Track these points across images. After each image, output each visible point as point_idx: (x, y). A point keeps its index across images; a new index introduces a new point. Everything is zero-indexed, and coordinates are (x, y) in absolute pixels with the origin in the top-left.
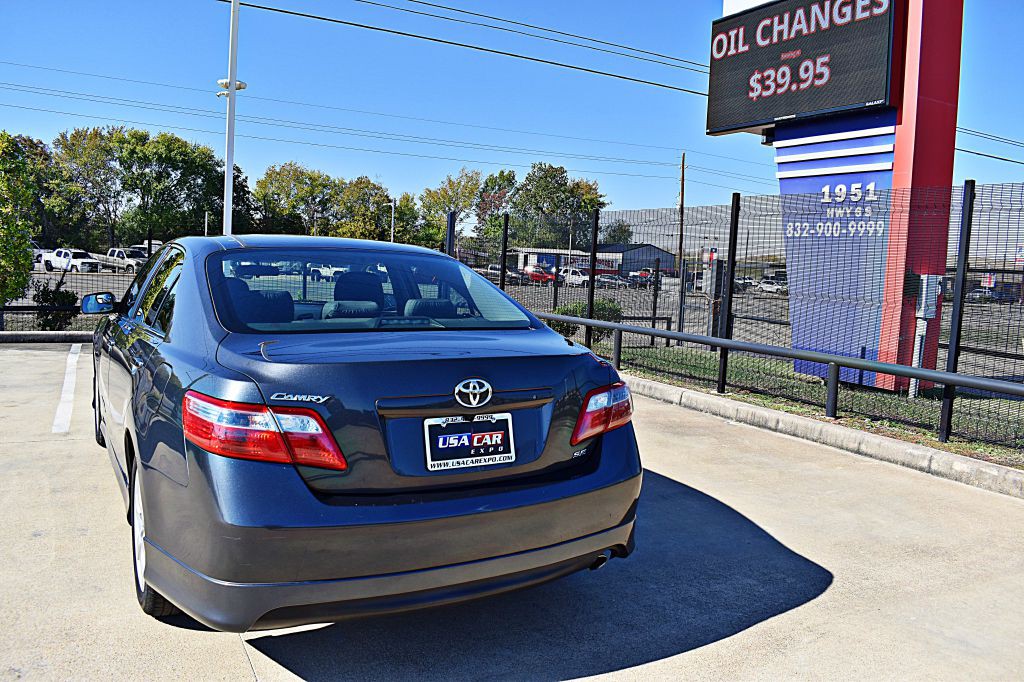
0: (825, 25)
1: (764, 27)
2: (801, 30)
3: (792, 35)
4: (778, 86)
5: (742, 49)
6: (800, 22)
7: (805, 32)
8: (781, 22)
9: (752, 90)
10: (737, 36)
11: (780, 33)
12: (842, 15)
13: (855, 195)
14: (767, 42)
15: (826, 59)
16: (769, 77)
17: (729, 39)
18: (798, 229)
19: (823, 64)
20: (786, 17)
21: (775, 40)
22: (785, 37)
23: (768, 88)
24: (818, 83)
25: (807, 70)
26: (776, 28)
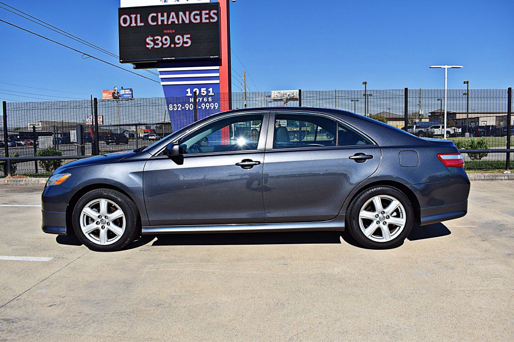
0: (187, 21)
1: (153, 16)
2: (174, 22)
3: (170, 23)
4: (163, 44)
5: (139, 24)
6: (173, 18)
7: (176, 22)
8: (162, 16)
9: (148, 44)
10: (136, 18)
11: (163, 21)
12: (196, 19)
13: (204, 93)
14: (155, 23)
15: (189, 36)
16: (158, 39)
17: (131, 18)
18: (176, 107)
19: (187, 38)
20: (165, 14)
21: (160, 23)
22: (166, 23)
23: (158, 44)
24: (185, 45)
25: (179, 39)
26: (160, 18)
